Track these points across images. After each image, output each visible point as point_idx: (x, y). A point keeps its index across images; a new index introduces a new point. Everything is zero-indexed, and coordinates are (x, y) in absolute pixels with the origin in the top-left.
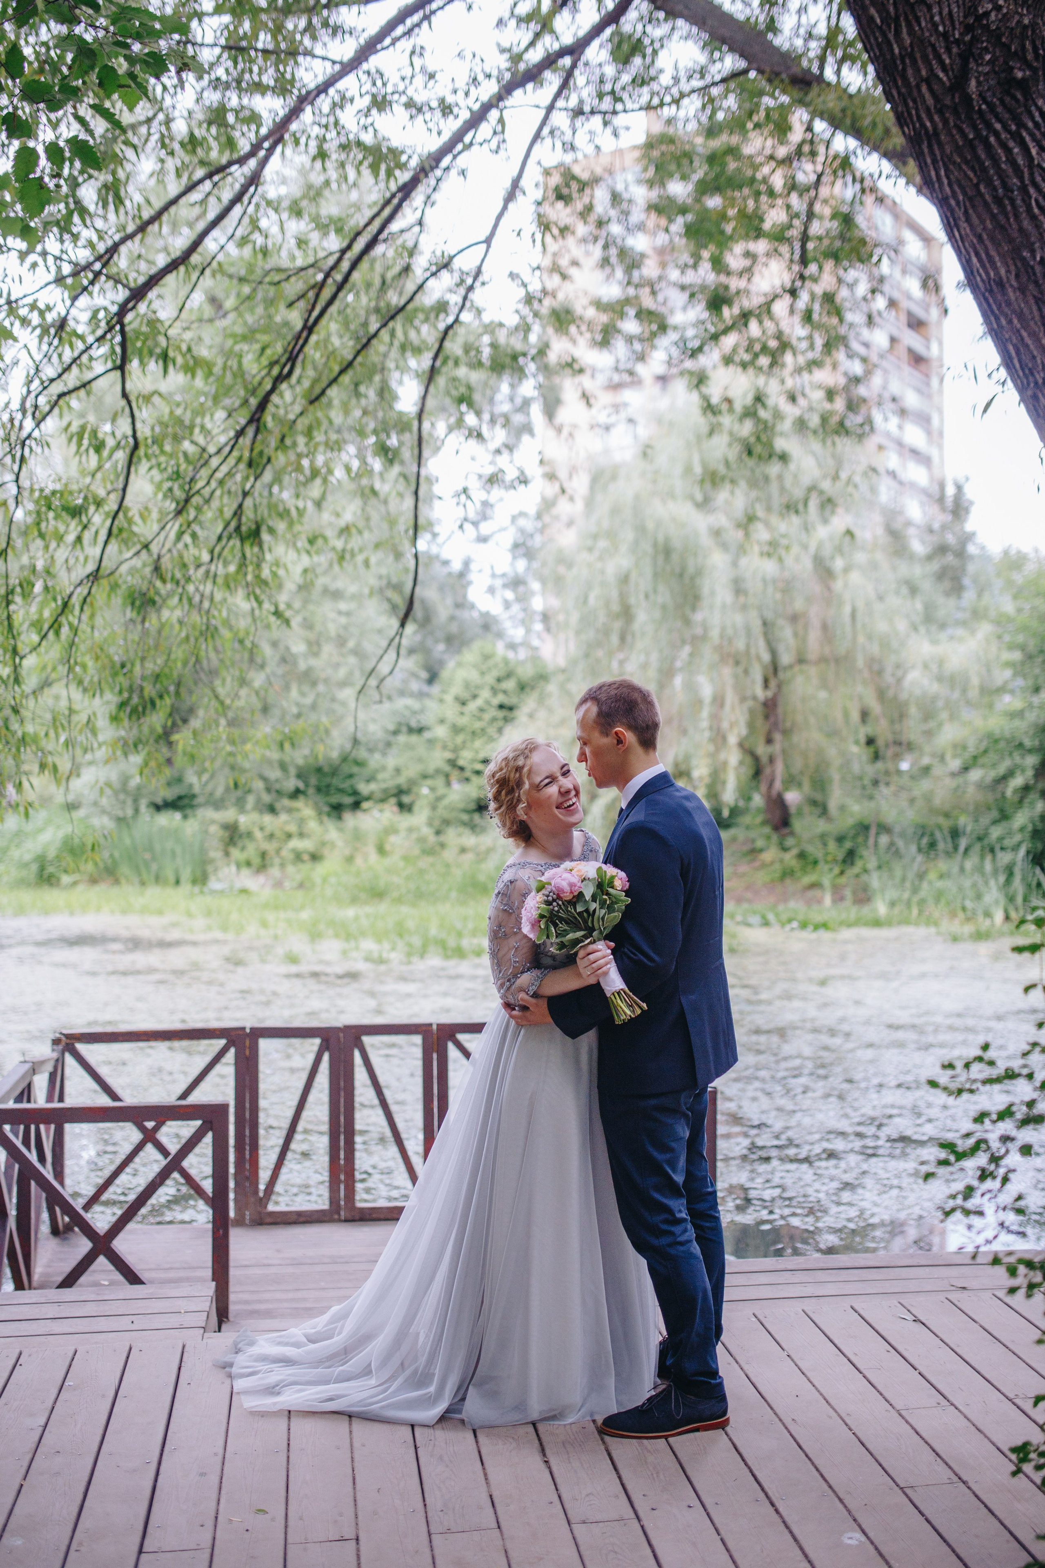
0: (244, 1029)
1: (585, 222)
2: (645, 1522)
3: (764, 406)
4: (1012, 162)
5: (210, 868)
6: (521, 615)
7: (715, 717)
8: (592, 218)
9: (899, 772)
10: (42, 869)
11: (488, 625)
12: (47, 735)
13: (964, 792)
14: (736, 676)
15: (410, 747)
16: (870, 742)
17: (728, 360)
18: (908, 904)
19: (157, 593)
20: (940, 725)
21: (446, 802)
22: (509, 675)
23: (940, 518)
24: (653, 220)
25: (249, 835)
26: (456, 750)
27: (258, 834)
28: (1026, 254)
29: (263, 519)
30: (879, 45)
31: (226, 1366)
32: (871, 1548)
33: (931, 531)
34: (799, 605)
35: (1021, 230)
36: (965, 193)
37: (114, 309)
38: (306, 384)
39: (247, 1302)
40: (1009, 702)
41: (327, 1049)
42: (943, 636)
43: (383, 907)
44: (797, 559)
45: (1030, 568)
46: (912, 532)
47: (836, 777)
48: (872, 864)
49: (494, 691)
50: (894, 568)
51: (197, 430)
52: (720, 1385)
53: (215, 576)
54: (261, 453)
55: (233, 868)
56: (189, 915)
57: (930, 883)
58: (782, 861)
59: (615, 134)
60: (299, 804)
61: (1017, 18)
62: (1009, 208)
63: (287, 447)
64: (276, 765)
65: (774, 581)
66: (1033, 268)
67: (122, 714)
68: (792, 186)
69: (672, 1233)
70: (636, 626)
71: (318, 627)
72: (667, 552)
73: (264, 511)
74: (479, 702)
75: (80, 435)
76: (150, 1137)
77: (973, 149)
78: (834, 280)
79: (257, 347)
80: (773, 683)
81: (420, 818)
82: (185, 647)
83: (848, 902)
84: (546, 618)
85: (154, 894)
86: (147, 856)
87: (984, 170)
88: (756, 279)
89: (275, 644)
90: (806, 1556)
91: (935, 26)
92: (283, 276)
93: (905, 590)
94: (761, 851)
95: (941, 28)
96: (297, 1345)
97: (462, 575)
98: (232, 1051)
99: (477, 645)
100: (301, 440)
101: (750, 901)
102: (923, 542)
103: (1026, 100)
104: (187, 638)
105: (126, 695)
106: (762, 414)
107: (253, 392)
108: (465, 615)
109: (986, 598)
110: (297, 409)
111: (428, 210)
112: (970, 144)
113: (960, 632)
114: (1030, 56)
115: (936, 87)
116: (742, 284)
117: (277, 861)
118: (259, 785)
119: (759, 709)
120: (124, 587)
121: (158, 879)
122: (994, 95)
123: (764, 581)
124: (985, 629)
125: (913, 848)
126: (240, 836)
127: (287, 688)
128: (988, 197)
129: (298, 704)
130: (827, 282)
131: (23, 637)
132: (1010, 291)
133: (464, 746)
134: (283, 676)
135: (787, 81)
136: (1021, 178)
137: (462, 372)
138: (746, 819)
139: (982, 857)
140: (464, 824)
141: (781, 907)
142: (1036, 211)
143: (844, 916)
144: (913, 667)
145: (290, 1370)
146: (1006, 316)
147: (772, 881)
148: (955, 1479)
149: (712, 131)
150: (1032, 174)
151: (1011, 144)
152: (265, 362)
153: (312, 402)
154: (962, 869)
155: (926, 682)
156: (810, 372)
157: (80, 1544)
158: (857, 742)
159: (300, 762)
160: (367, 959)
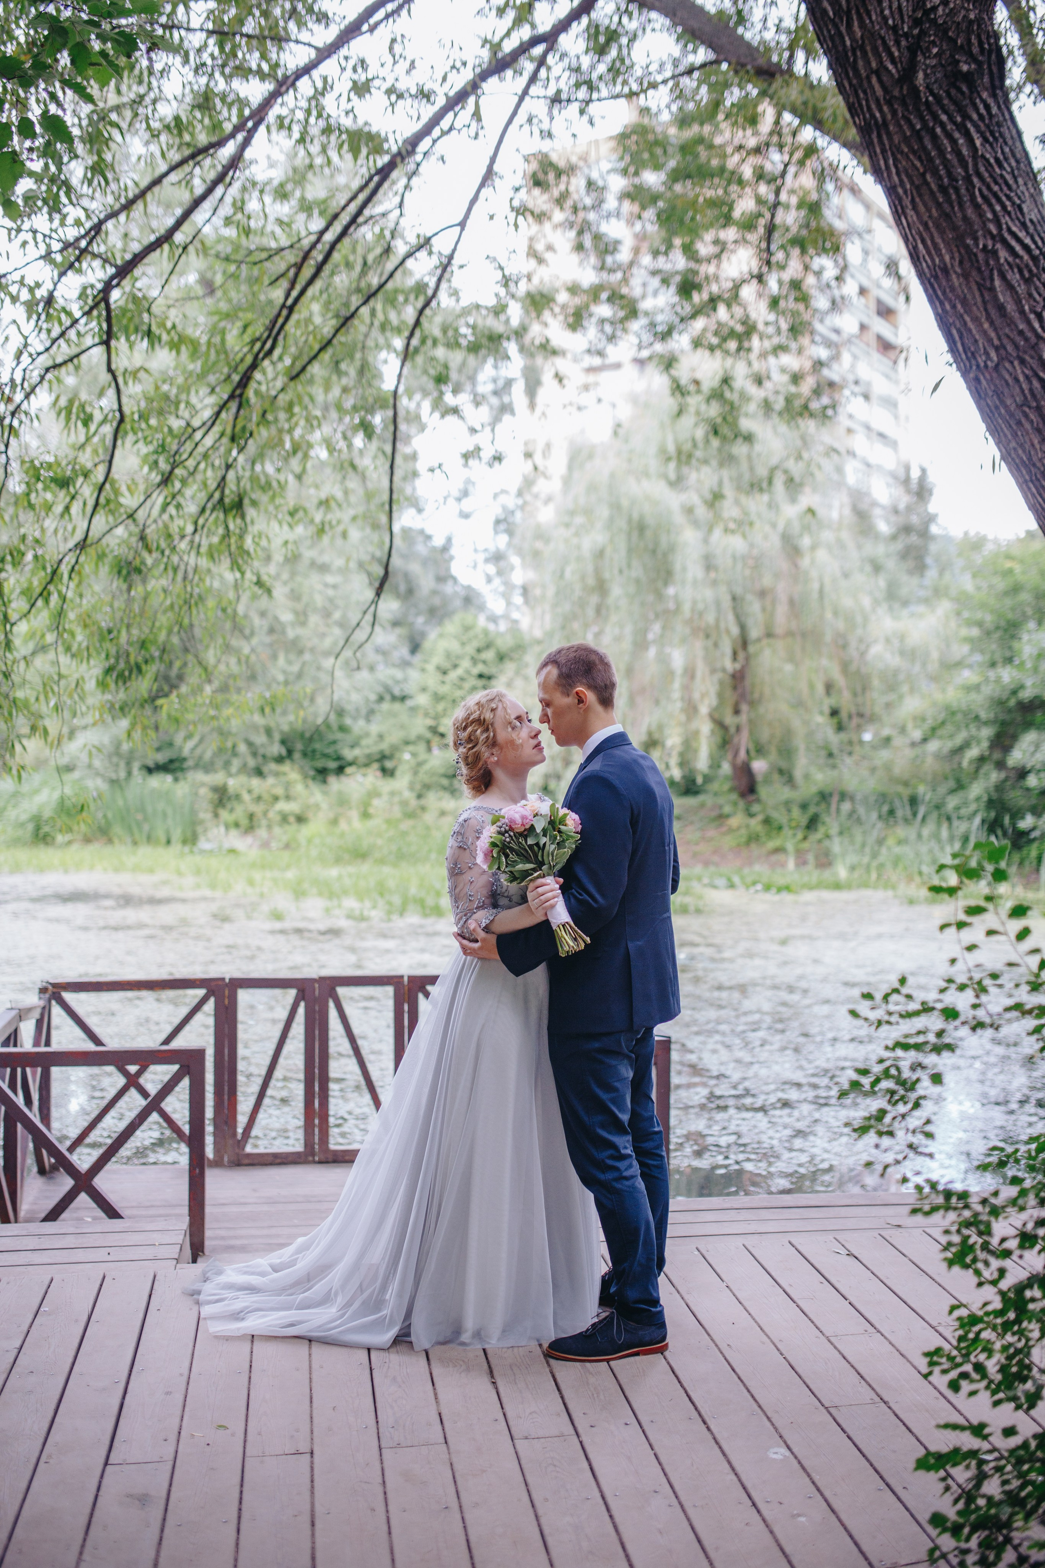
0: (223, 979)
1: (562, 208)
2: (584, 1438)
3: (731, 389)
4: (958, 153)
5: (199, 829)
6: (502, 589)
7: (687, 688)
8: (569, 203)
9: (861, 742)
10: (38, 828)
11: (470, 599)
12: (37, 699)
13: (923, 762)
14: (706, 649)
15: (393, 714)
16: (834, 713)
17: (697, 343)
18: (868, 868)
19: (143, 563)
20: (901, 697)
21: (427, 767)
22: (488, 646)
23: (904, 500)
24: (627, 207)
25: (238, 797)
26: (437, 717)
27: (246, 797)
28: (969, 242)
29: (245, 492)
30: (832, 38)
31: (194, 1294)
32: (795, 1462)
33: (896, 511)
34: (767, 581)
35: (965, 218)
36: (912, 183)
37: (99, 286)
38: (288, 361)
39: (223, 1238)
40: (968, 676)
41: (303, 999)
42: (905, 612)
43: (366, 867)
44: (766, 537)
45: (990, 547)
46: (877, 512)
47: (802, 747)
48: (834, 830)
49: (474, 661)
50: (859, 547)
51: (182, 406)
52: (661, 1313)
53: (199, 546)
54: (244, 428)
55: (222, 829)
56: (179, 873)
57: (889, 849)
58: (748, 826)
59: (591, 122)
60: (286, 767)
61: (963, 12)
62: (954, 197)
63: (268, 422)
64: (262, 730)
65: (744, 558)
66: (975, 255)
67: (108, 679)
68: (760, 175)
69: (617, 1169)
70: (610, 601)
71: (305, 599)
72: (641, 528)
73: (245, 483)
74: (460, 672)
75: (69, 409)
76: (133, 1082)
77: (920, 139)
78: (800, 268)
79: (239, 324)
80: (741, 655)
81: (402, 783)
82: (170, 614)
83: (811, 866)
84: (525, 591)
85: (145, 853)
86: (139, 817)
87: (931, 160)
88: (725, 264)
89: (263, 614)
90: (733, 1469)
91: (885, 19)
92: (264, 255)
93: (868, 568)
94: (728, 816)
95: (890, 22)
96: (263, 1274)
97: (445, 549)
98: (212, 1000)
99: (457, 618)
100: (282, 416)
101: (717, 865)
102: (888, 522)
103: (971, 92)
104: (172, 606)
105: (112, 661)
106: (728, 394)
107: (236, 369)
108: (448, 588)
109: (947, 576)
110: (279, 384)
111: (407, 194)
112: (917, 134)
113: (921, 609)
114: (975, 50)
115: (885, 79)
116: (711, 269)
117: (264, 822)
118: (242, 748)
119: (728, 680)
120: (110, 557)
121: (149, 839)
122: (941, 88)
123: (734, 557)
124: (945, 606)
125: (874, 815)
126: (229, 799)
127: (275, 657)
128: (934, 187)
129: (284, 672)
130: (794, 268)
131: (14, 605)
132: (954, 276)
133: (445, 713)
134: (271, 645)
135: (752, 72)
136: (965, 167)
137: (440, 352)
138: (715, 786)
139: (939, 824)
140: (444, 788)
141: (746, 871)
142: (979, 200)
143: (806, 879)
144: (875, 641)
145: (255, 1298)
146: (950, 301)
147: (739, 845)
148: (877, 1399)
149: (683, 121)
150: (976, 165)
151: (957, 135)
152: (247, 338)
153: (293, 378)
154: (919, 836)
155: (888, 656)
156: (777, 356)
157: (50, 1456)
158: (821, 713)
159: (286, 728)
160: (349, 917)
